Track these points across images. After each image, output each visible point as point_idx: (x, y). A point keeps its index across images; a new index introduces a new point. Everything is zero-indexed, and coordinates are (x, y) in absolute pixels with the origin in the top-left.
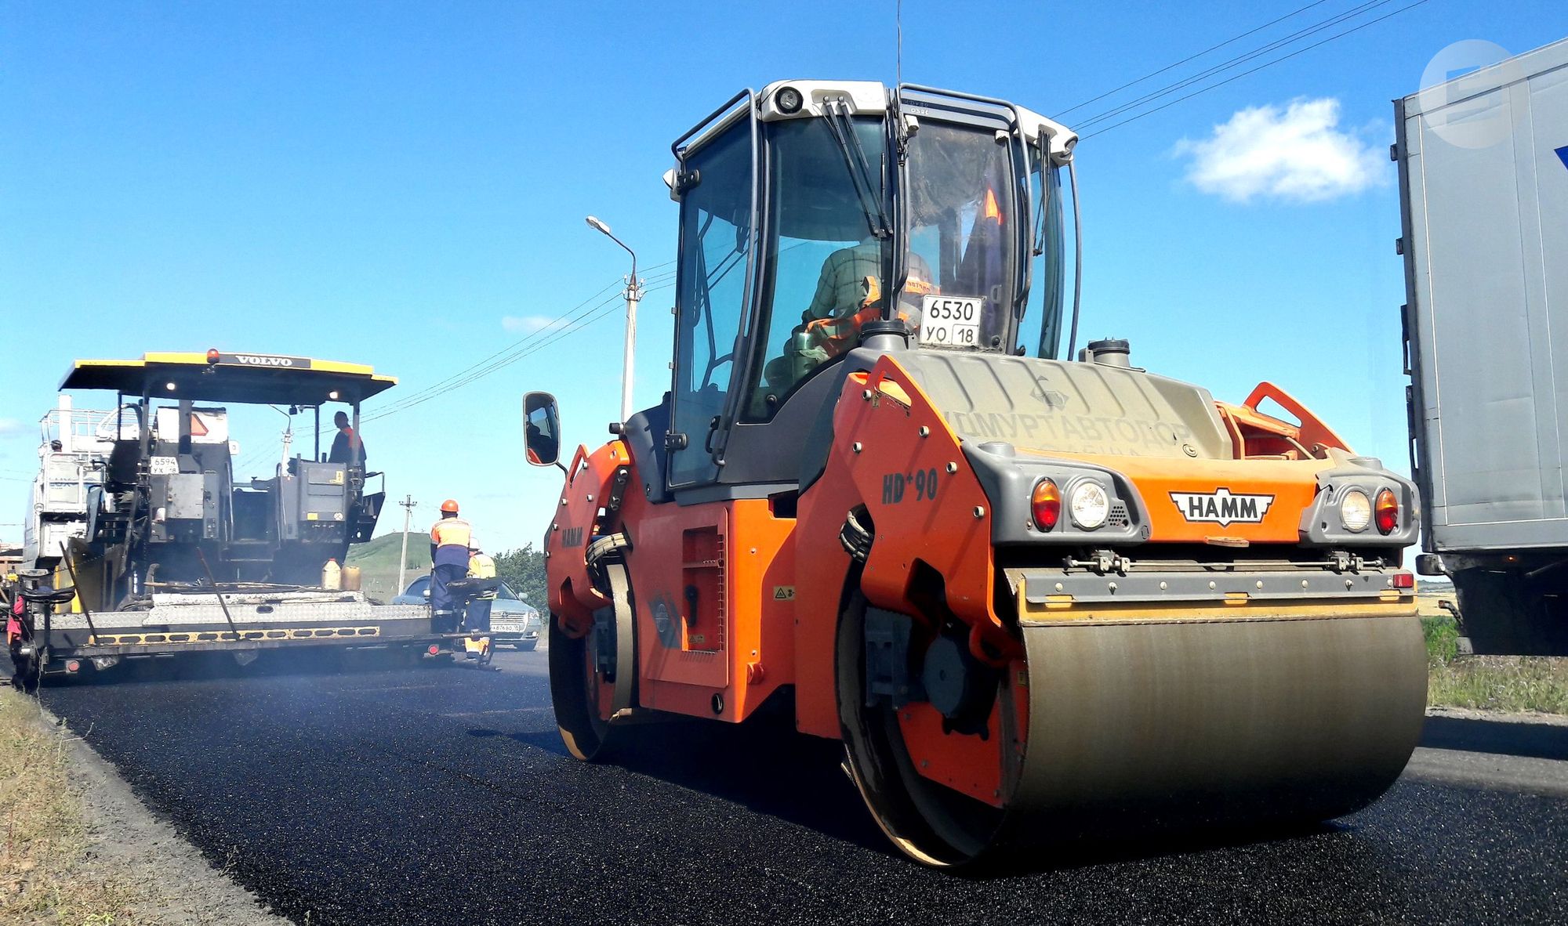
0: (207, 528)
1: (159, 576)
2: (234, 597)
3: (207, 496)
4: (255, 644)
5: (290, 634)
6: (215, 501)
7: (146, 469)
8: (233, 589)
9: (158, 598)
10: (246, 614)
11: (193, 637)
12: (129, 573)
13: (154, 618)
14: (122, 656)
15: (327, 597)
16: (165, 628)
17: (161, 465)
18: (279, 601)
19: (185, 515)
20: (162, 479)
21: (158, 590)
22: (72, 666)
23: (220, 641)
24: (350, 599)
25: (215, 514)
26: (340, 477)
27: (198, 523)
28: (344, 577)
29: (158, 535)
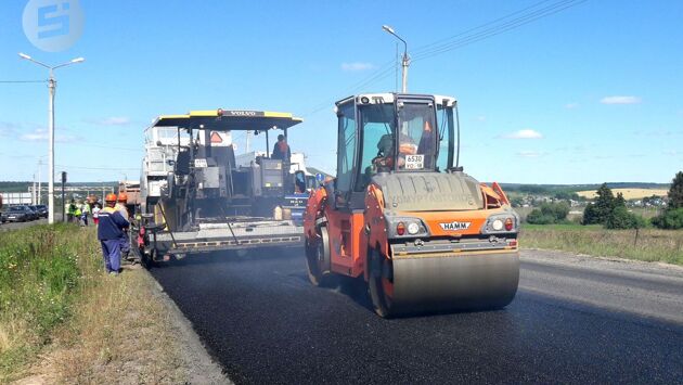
0: (222, 191)
1: (201, 215)
2: (235, 224)
3: (220, 177)
4: (245, 246)
5: (261, 241)
6: (224, 179)
7: (193, 165)
8: (234, 220)
9: (202, 226)
10: (241, 232)
11: (218, 243)
12: (188, 212)
13: (200, 235)
14: (188, 254)
15: (276, 224)
16: (205, 240)
17: (200, 163)
18: (255, 226)
19: (211, 186)
20: (200, 169)
21: (201, 222)
22: (166, 258)
23: (230, 245)
24: (287, 224)
25: (224, 185)
26: (279, 166)
27: (217, 189)
28: (283, 213)
29: (200, 195)
